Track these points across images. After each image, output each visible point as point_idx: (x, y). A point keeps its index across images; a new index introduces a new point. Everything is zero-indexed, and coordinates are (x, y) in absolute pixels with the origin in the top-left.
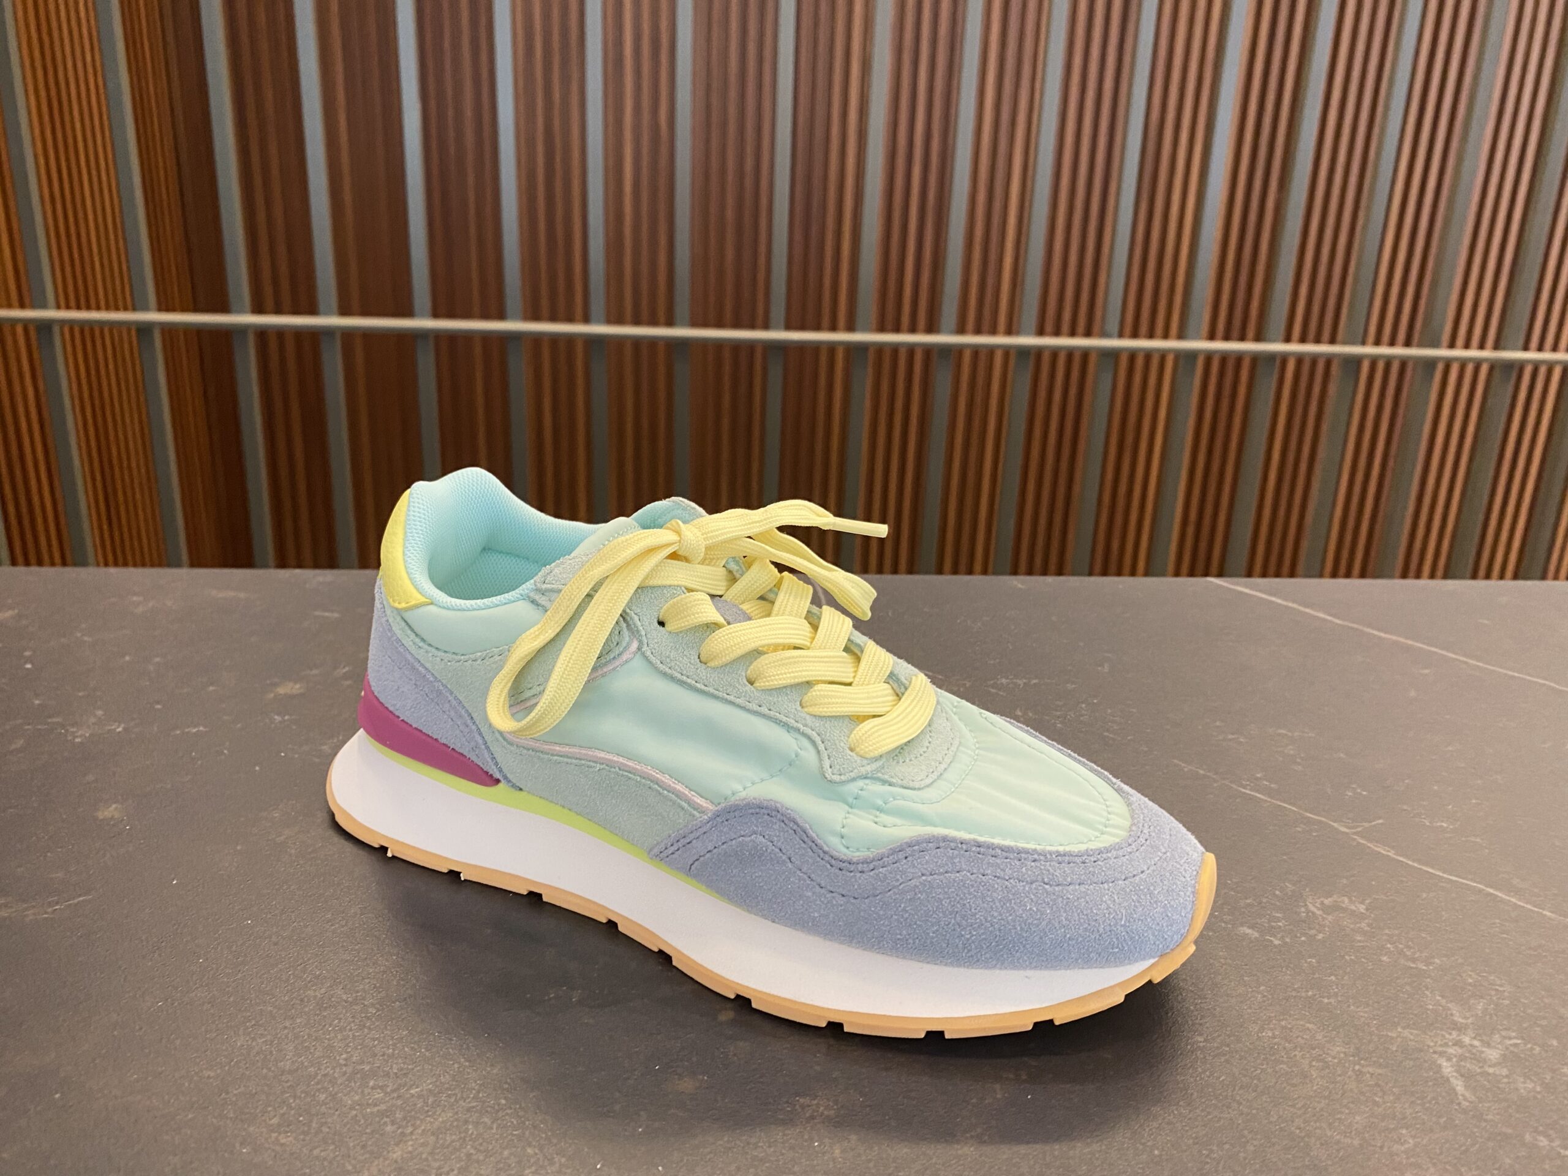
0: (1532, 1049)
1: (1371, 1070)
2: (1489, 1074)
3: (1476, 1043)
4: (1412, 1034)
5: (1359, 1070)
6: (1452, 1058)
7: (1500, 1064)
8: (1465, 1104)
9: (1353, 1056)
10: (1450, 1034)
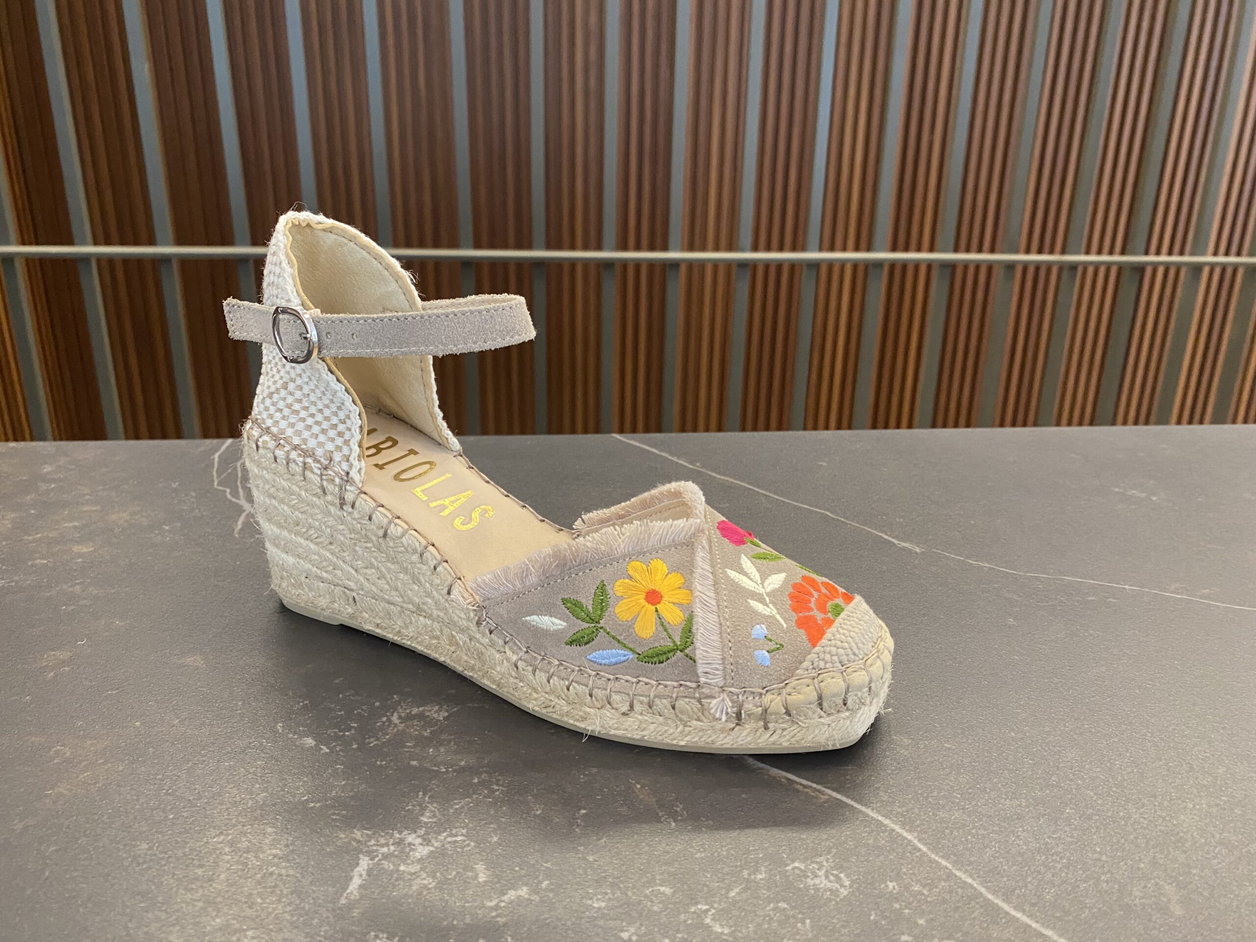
0: (468, 845)
1: (283, 872)
2: (398, 871)
3: (419, 840)
4: (362, 835)
5: (271, 874)
6: (377, 856)
7: (419, 861)
8: (343, 901)
9: (280, 859)
10: (400, 833)
